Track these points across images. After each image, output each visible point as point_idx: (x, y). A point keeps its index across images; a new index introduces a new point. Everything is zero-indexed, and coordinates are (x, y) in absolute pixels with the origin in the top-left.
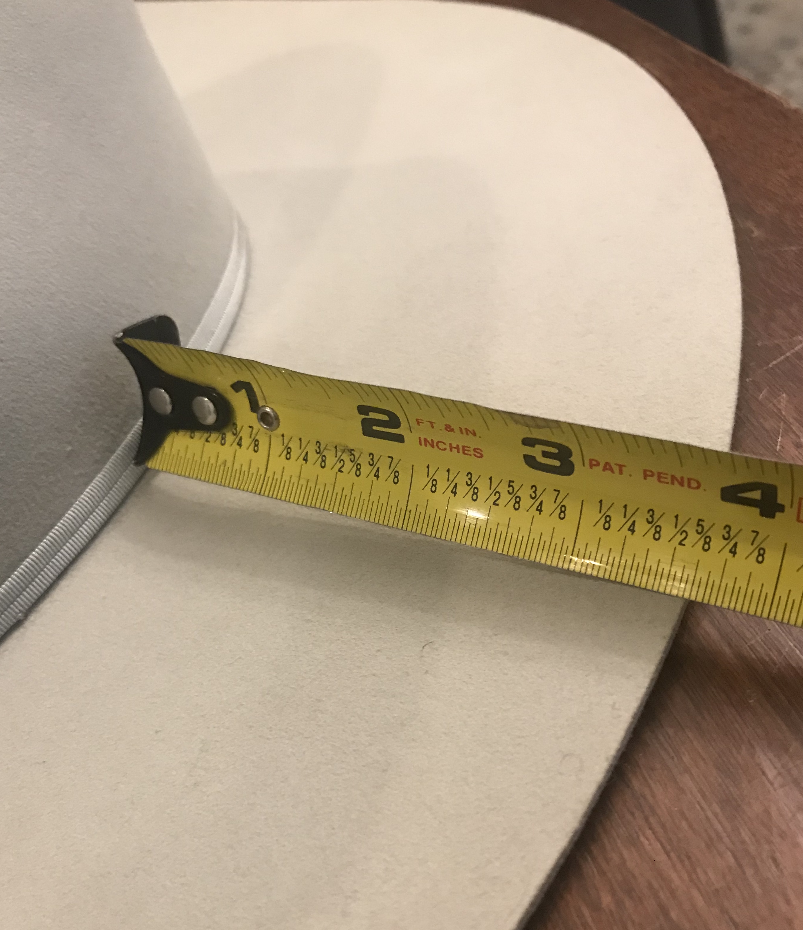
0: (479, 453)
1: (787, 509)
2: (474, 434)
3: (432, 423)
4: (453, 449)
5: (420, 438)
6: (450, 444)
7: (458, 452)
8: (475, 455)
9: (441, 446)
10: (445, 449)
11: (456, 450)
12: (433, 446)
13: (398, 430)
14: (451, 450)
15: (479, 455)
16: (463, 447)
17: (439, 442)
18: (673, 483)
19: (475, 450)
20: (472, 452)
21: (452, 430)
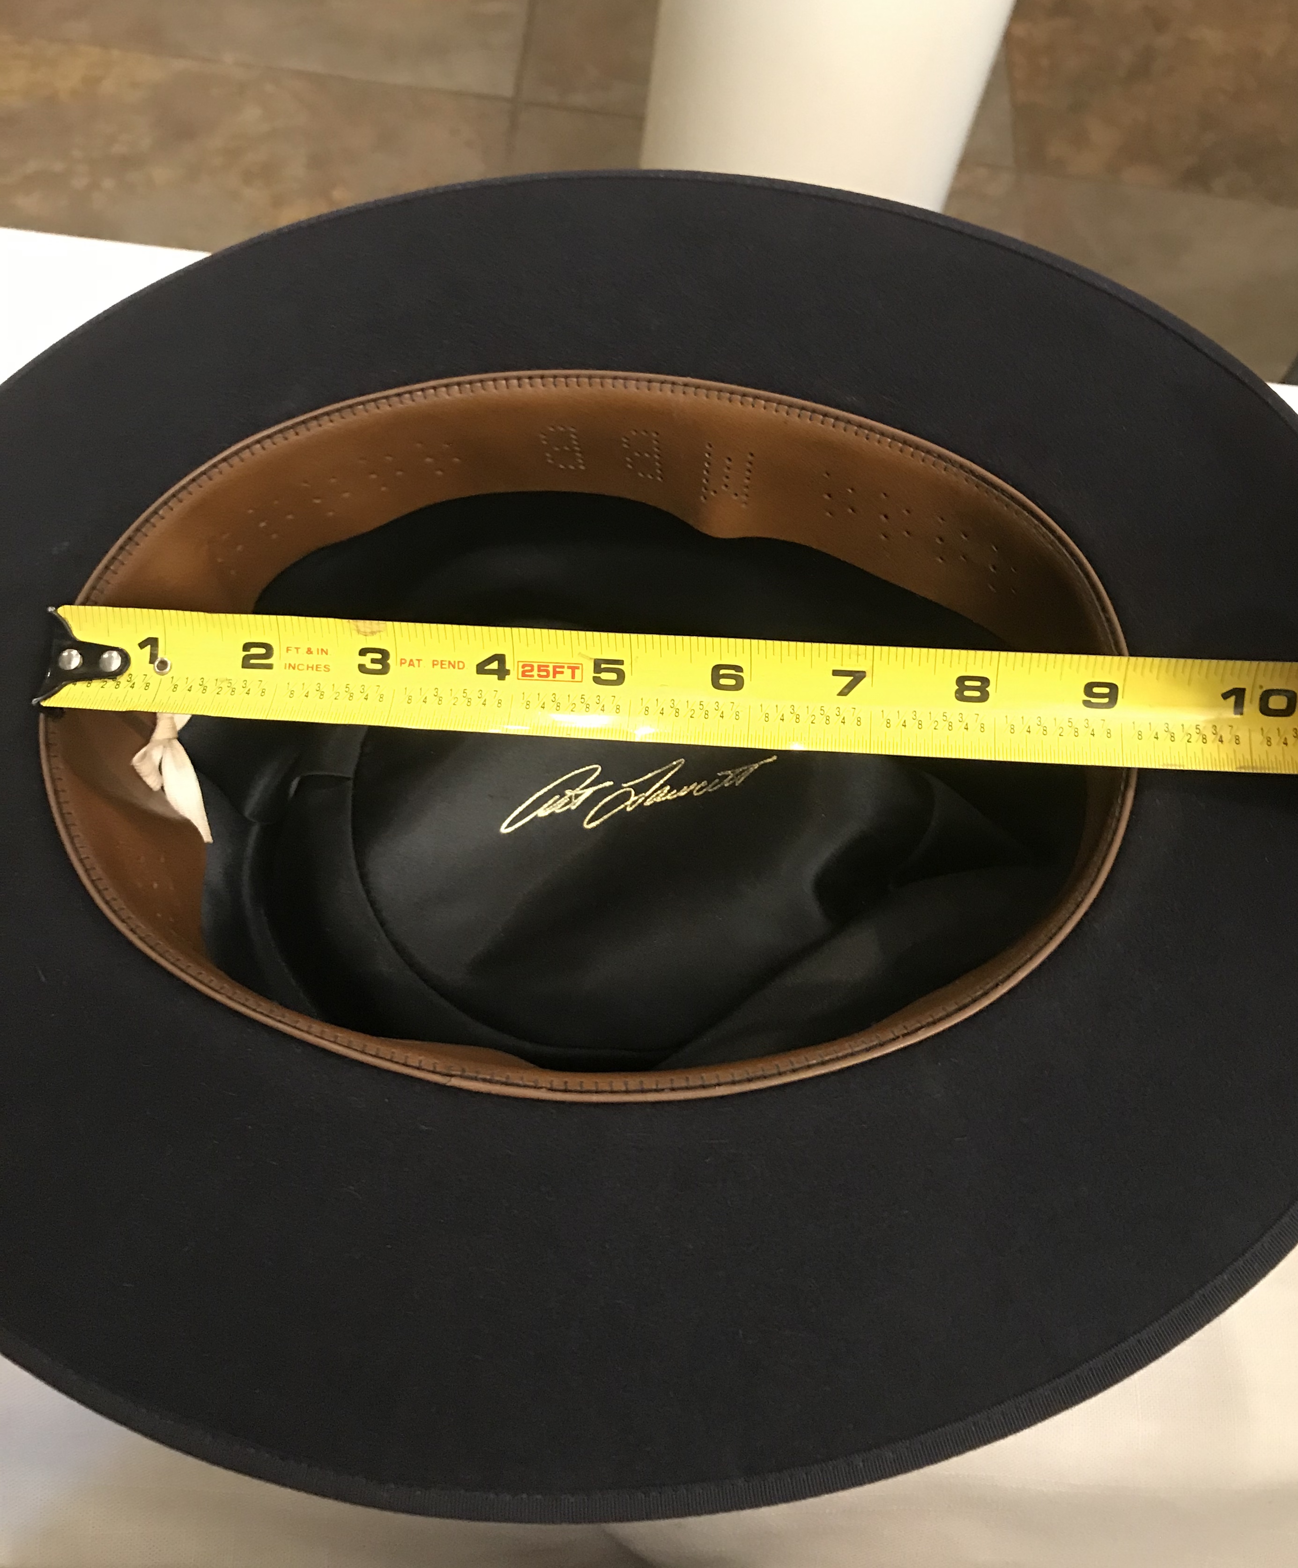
0: (327, 668)
1: (511, 672)
2: (327, 654)
3: (297, 649)
4: (309, 669)
5: (286, 664)
6: (308, 665)
7: (313, 669)
8: (325, 671)
9: (300, 667)
10: (303, 670)
11: (311, 669)
12: (294, 668)
13: (270, 660)
14: (308, 669)
15: (326, 670)
16: (317, 666)
17: (299, 665)
18: (449, 667)
19: (325, 667)
20: (323, 669)
21: (311, 653)
